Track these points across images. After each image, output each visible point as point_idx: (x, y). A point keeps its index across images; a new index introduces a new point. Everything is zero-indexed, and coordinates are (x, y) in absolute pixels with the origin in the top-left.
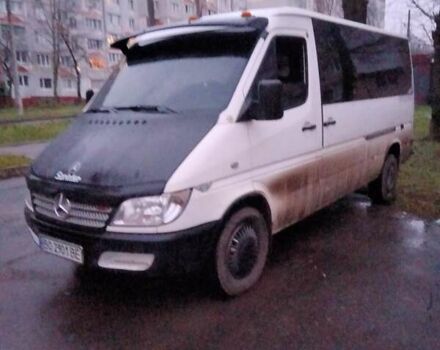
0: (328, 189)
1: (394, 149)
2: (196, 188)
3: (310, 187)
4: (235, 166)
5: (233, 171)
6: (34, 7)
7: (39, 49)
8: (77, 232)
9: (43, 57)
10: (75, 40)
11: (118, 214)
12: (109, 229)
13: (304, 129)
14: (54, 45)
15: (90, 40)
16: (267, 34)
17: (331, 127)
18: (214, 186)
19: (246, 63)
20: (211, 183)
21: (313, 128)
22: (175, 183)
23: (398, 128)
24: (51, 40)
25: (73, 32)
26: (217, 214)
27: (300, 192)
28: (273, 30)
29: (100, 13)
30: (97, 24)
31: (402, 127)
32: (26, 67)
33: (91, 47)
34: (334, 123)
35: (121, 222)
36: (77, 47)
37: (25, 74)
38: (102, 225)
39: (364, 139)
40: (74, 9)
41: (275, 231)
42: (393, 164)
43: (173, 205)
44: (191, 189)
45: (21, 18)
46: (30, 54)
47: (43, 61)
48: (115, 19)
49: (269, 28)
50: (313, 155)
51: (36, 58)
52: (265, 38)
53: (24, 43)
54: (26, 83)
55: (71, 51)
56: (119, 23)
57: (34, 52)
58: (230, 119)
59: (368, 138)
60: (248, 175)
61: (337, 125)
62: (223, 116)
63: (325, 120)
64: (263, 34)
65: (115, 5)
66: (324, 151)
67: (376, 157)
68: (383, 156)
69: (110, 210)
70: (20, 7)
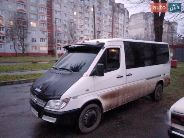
0: (129, 97)
1: (161, 82)
2: (72, 98)
3: (120, 97)
4: (87, 90)
5: (86, 92)
6: (64, 28)
7: (65, 40)
8: (38, 107)
9: (66, 42)
10: (75, 37)
11: (48, 104)
12: (45, 108)
13: (118, 77)
14: (69, 39)
15: (79, 37)
16: (104, 48)
17: (130, 76)
18: (79, 97)
19: (96, 56)
20: (78, 96)
21: (122, 77)
22: (64, 96)
23: (162, 75)
24: (68, 37)
25: (75, 35)
26: (79, 106)
27: (116, 98)
28: (106, 47)
29: (83, 29)
30: (82, 32)
31: (164, 74)
32: (61, 45)
33: (80, 39)
34: (131, 75)
35: (49, 107)
36: (76, 39)
37: (60, 47)
38: (44, 106)
39: (145, 80)
40: (75, 28)
41: (104, 112)
42: (160, 87)
43: (64, 103)
44: (70, 98)
45: (61, 31)
46: (62, 41)
47: (66, 43)
48: (87, 31)
49: (105, 46)
50: (122, 86)
51: (64, 42)
52: (103, 49)
53: (60, 38)
54: (60, 50)
55: (73, 40)
56: (88, 32)
57: (63, 41)
58: (87, 75)
59: (147, 79)
60: (93, 93)
61: (132, 75)
62: (85, 74)
63: (127, 74)
64: (103, 48)
65: (88, 27)
66: (127, 84)
67: (151, 86)
68: (155, 85)
69: (46, 102)
70: (61, 28)
